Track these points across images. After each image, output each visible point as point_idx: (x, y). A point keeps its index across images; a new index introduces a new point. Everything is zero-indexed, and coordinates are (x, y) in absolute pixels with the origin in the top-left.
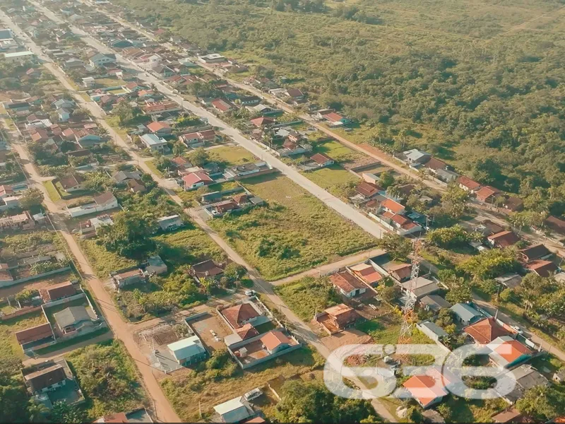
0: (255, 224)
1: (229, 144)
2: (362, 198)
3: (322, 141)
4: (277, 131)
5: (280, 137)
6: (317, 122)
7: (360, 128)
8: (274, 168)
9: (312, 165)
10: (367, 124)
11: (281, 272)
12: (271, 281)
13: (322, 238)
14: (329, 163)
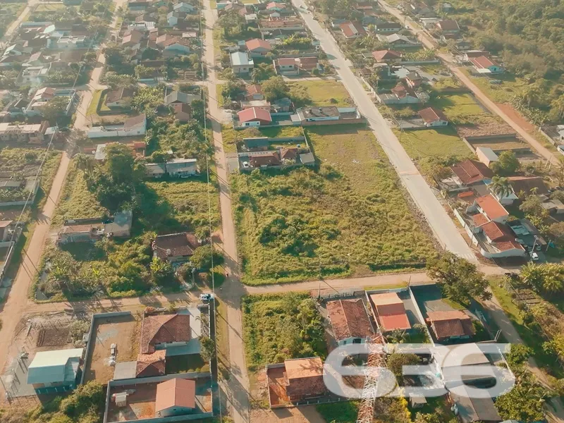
0: (285, 192)
1: (330, 78)
2: (459, 183)
3: (450, 91)
4: (397, 69)
5: (395, 77)
6: (460, 65)
7: (515, 81)
8: (362, 117)
9: (417, 123)
10: (527, 77)
12: (249, 285)
13: (362, 233)
14: (440, 123)
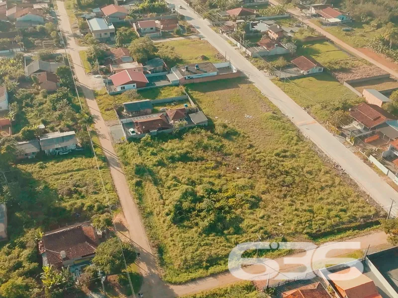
0: (185, 158)
1: (193, 37)
2: (359, 128)
3: (312, 40)
4: (256, 24)
5: (257, 32)
6: (309, 18)
7: (363, 28)
8: (239, 72)
9: (292, 72)
10: (374, 23)
11: (199, 265)
13: (285, 196)
14: (316, 70)
